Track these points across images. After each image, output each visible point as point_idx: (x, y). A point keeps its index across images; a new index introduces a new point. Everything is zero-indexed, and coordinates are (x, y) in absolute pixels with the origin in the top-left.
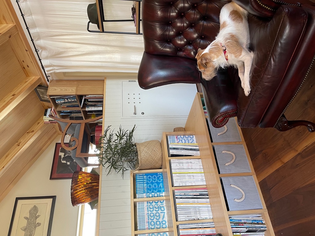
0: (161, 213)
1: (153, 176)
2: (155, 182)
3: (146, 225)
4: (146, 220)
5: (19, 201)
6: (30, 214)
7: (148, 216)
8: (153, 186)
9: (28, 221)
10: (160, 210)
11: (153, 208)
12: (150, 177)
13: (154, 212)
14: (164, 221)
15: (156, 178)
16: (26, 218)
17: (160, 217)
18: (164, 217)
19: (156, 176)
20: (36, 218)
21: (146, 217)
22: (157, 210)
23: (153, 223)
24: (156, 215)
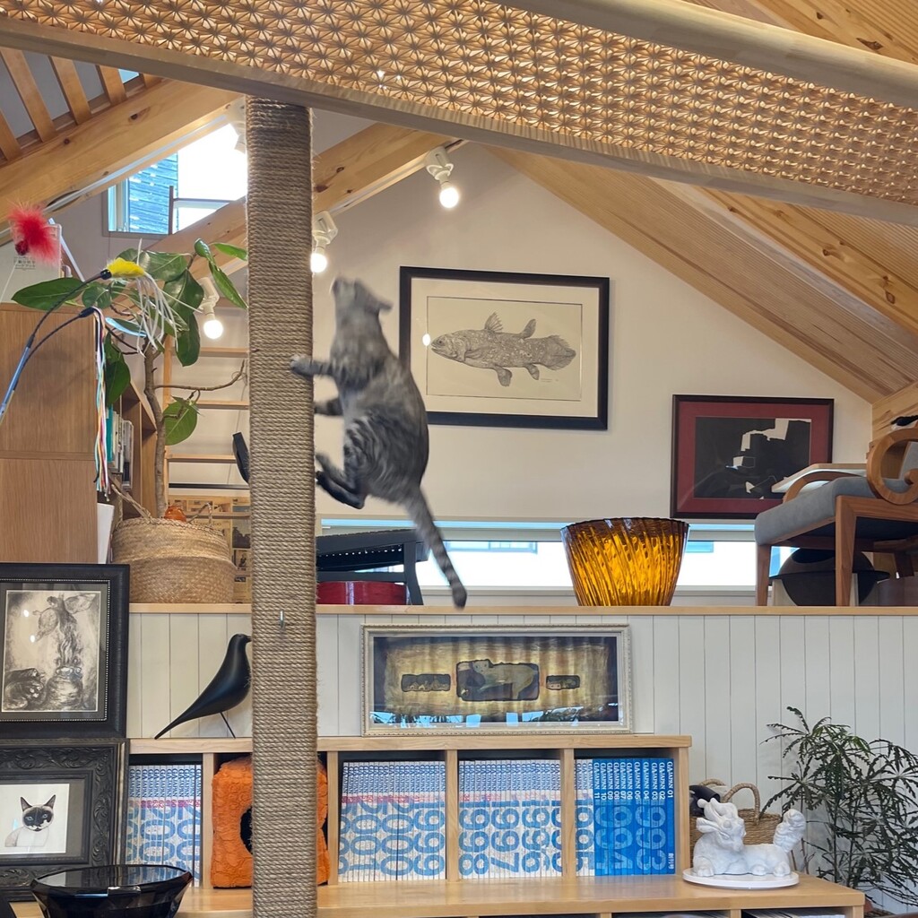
0: (517, 855)
1: (661, 833)
2: (638, 839)
3: (477, 793)
4: (493, 792)
5: (593, 293)
6: (545, 340)
7: (508, 804)
8: (623, 830)
9: (518, 336)
10: (528, 851)
11: (535, 824)
12: (657, 816)
13: (521, 829)
14: (486, 864)
15: (655, 846)
16: (530, 329)
17: (499, 849)
18: (500, 864)
19: (661, 844)
20: (530, 366)
21: (505, 796)
22: (529, 841)
23: (481, 819)
24: (508, 834)
